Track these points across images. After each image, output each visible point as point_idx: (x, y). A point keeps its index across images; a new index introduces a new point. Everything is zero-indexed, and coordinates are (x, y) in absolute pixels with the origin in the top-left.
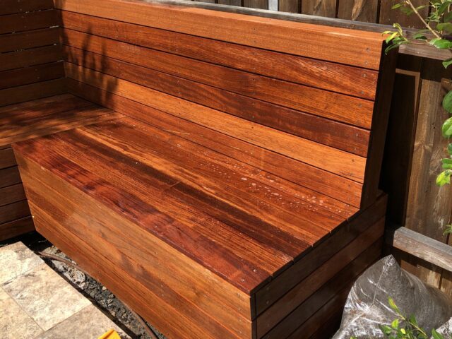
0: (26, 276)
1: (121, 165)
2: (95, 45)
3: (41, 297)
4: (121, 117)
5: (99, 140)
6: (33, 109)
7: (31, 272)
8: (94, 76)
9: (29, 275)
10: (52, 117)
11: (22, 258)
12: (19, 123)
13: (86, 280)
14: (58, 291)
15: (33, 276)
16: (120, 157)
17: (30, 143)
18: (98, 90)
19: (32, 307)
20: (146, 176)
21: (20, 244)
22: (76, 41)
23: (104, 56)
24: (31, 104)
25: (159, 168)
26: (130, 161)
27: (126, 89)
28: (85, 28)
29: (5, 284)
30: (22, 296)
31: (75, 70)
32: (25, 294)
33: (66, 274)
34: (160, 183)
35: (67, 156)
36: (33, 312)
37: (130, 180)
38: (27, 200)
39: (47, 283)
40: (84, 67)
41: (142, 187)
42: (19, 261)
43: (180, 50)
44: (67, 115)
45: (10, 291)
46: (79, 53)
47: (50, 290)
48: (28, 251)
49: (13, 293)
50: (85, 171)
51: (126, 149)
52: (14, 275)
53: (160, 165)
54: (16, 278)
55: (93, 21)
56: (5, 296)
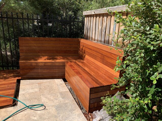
0: (61, 84)
1: (80, 68)
3: (62, 87)
4: (84, 61)
5: (79, 64)
8: (82, 54)
10: (73, 59)
11: (61, 81)
12: (68, 59)
13: (70, 88)
16: (81, 67)
17: (68, 62)
18: (83, 56)
19: (60, 88)
20: (83, 70)
21: (62, 79)
22: (81, 47)
23: (85, 50)
24: (71, 57)
25: (86, 70)
26: (82, 68)
27: (87, 57)
28: (83, 45)
31: (80, 52)
32: (60, 86)
33: (67, 86)
34: (85, 71)
35: (73, 65)
38: (65, 72)
40: (81, 52)
41: (82, 71)
43: (96, 50)
44: (76, 59)
46: (81, 49)
47: (64, 87)
48: (63, 81)
50: (74, 67)
51: (82, 66)
54: (59, 84)
55: (84, 44)
56: (56, 86)
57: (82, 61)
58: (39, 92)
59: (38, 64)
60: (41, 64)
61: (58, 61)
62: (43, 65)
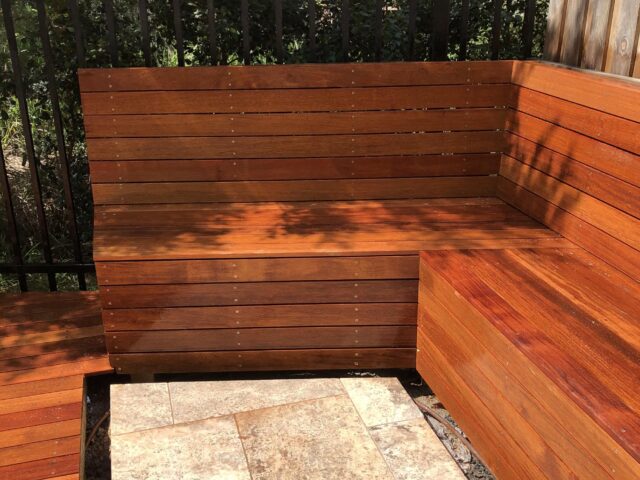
0: (400, 427)
2: (559, 142)
3: (415, 463)
4: (570, 247)
5: (538, 274)
6: (450, 210)
7: (405, 423)
8: (544, 182)
9: (402, 427)
10: (473, 226)
11: (396, 401)
12: (431, 225)
14: (438, 464)
15: (408, 430)
16: (568, 307)
17: (443, 255)
18: (544, 203)
19: (402, 473)
22: (530, 130)
23: (569, 158)
27: (589, 210)
28: (550, 116)
29: (373, 428)
30: (391, 453)
32: (396, 453)
33: (447, 443)
35: (492, 286)
37: (584, 347)
38: (416, 326)
39: (424, 447)
40: (532, 167)
42: (392, 404)
45: (377, 440)
46: (531, 147)
47: (427, 459)
49: (382, 445)
50: (517, 313)
51: (577, 297)
52: (384, 421)
53: (630, 335)
54: (386, 425)
57: (546, 241)
59: (226, 270)
60: (243, 272)
61: (364, 243)
62: (262, 278)
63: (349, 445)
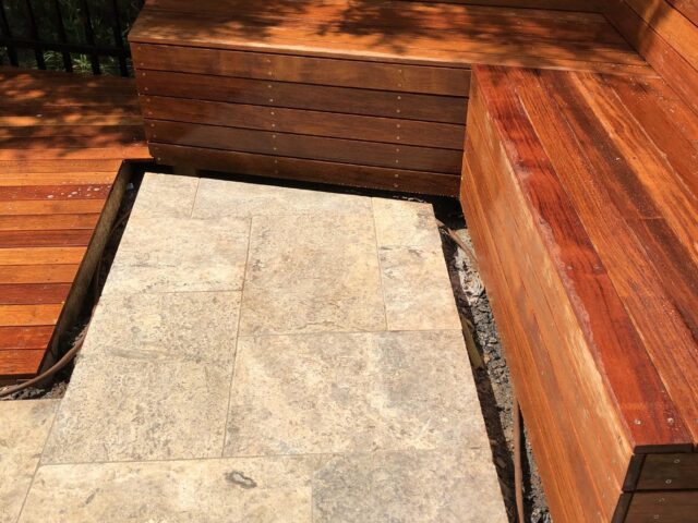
0: (411, 251)
1: (593, 151)
3: (410, 286)
7: (418, 248)
9: (414, 251)
11: (420, 226)
12: (509, 37)
13: (482, 295)
14: (433, 290)
15: (418, 255)
16: (600, 140)
19: (393, 292)
20: (617, 187)
21: (429, 208)
24: (541, 15)
25: (645, 180)
29: (384, 248)
30: (391, 272)
32: (396, 273)
33: (462, 275)
34: (629, 204)
35: (527, 110)
36: (391, 299)
37: (589, 184)
39: (427, 273)
41: (598, 199)
42: (414, 228)
45: (383, 259)
47: (425, 283)
48: (433, 222)
49: (384, 264)
50: (536, 139)
51: (620, 130)
52: (398, 244)
53: (652, 177)
54: (399, 247)
56: (374, 263)
58: (237, 295)
59: (260, 65)
63: (353, 259)
